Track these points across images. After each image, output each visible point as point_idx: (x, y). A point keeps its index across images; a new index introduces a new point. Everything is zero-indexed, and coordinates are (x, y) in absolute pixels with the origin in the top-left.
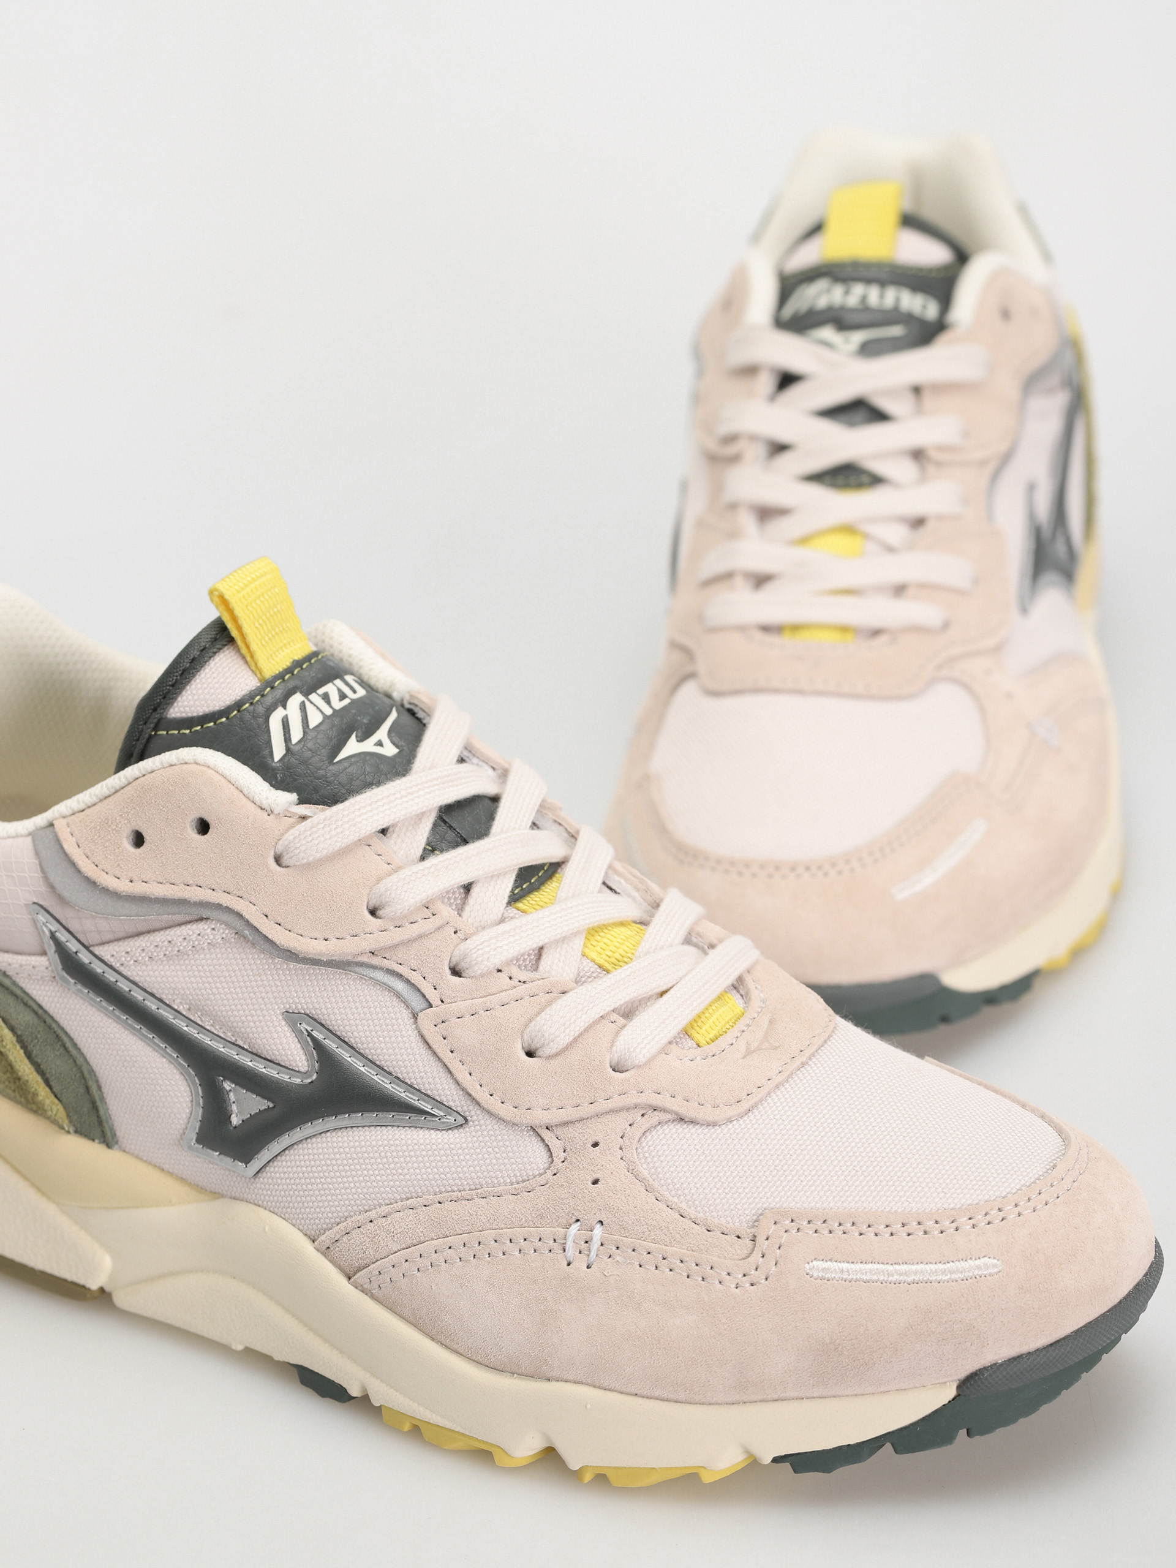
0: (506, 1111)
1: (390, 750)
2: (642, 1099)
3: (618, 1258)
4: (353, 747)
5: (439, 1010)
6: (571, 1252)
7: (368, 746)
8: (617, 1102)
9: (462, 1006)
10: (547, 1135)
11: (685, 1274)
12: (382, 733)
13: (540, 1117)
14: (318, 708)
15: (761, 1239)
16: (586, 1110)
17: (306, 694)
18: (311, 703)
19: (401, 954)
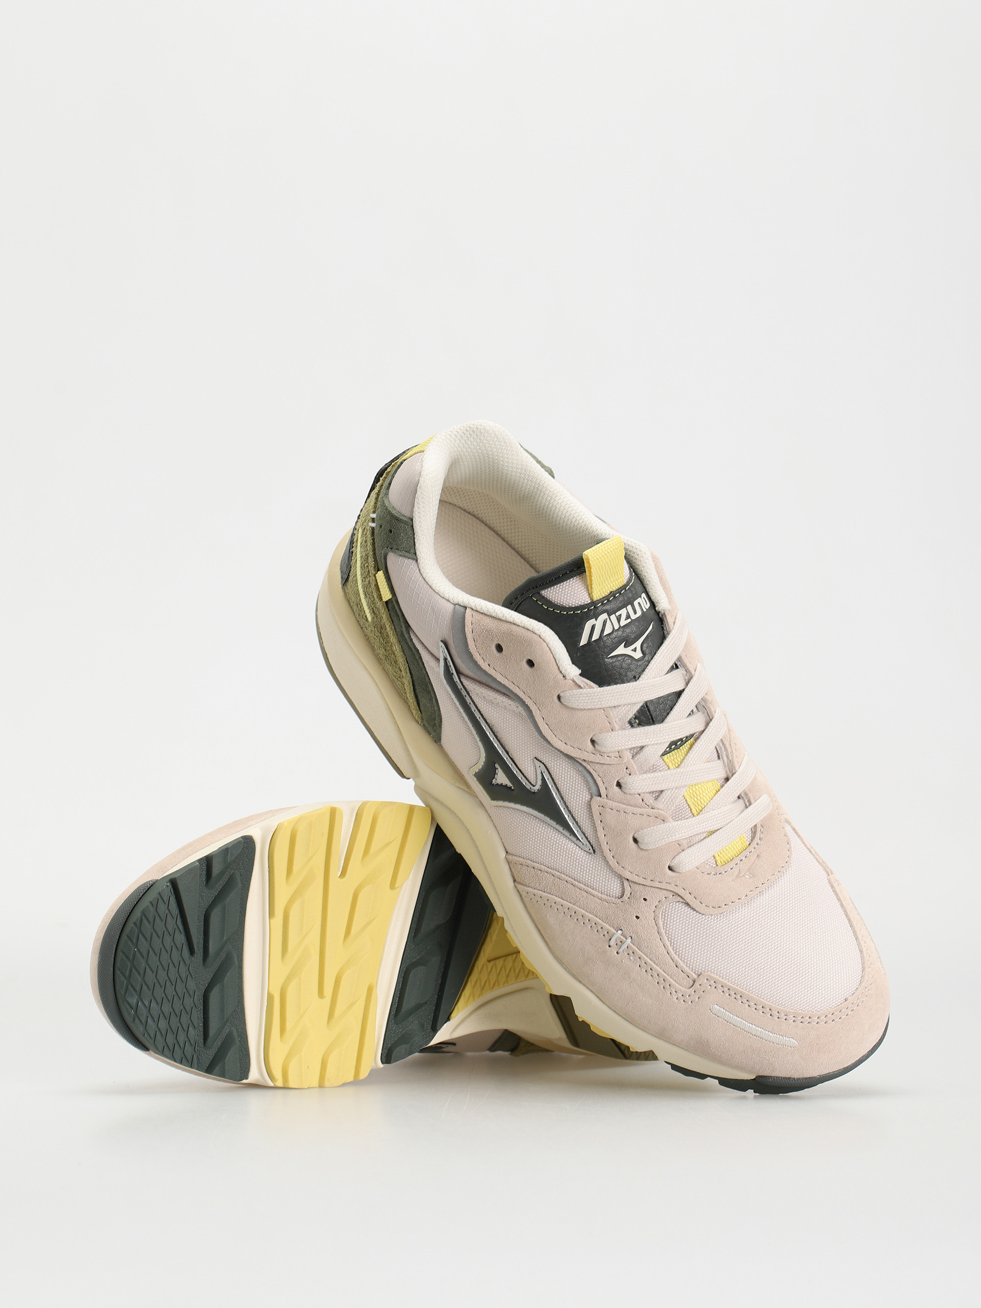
0: (613, 862)
1: (638, 655)
2: (676, 890)
3: (631, 958)
4: (621, 650)
5: (603, 800)
6: (612, 943)
7: (628, 651)
8: (663, 886)
9: (614, 804)
10: (626, 883)
11: (657, 981)
12: (638, 644)
13: (627, 875)
14: (612, 624)
15: (697, 984)
16: (648, 883)
17: (609, 615)
18: (610, 620)
19: (597, 767)
